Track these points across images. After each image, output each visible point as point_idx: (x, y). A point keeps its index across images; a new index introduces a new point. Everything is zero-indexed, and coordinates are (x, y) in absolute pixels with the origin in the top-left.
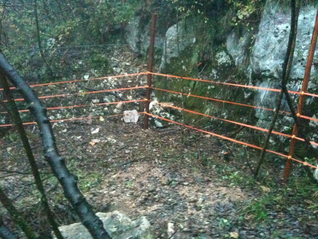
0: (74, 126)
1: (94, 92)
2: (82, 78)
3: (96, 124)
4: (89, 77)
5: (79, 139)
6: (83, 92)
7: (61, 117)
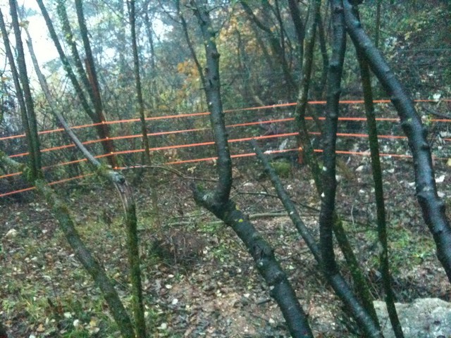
0: (407, 166)
1: (445, 120)
2: (429, 98)
3: (440, 169)
4: (442, 97)
5: (411, 187)
6: (429, 118)
7: (389, 150)
